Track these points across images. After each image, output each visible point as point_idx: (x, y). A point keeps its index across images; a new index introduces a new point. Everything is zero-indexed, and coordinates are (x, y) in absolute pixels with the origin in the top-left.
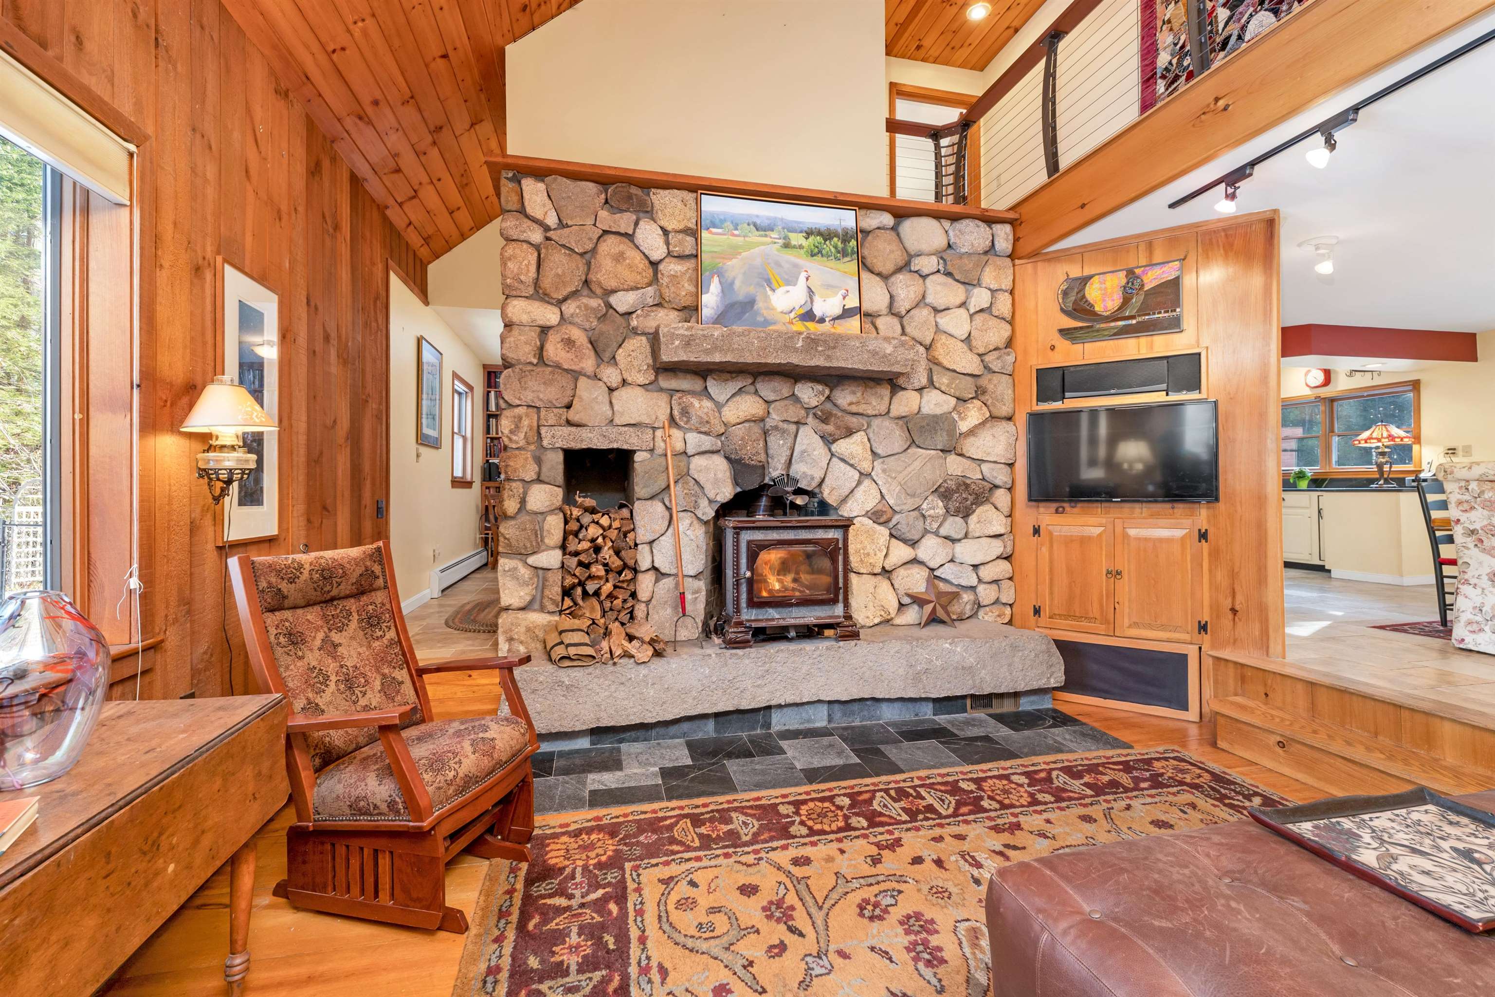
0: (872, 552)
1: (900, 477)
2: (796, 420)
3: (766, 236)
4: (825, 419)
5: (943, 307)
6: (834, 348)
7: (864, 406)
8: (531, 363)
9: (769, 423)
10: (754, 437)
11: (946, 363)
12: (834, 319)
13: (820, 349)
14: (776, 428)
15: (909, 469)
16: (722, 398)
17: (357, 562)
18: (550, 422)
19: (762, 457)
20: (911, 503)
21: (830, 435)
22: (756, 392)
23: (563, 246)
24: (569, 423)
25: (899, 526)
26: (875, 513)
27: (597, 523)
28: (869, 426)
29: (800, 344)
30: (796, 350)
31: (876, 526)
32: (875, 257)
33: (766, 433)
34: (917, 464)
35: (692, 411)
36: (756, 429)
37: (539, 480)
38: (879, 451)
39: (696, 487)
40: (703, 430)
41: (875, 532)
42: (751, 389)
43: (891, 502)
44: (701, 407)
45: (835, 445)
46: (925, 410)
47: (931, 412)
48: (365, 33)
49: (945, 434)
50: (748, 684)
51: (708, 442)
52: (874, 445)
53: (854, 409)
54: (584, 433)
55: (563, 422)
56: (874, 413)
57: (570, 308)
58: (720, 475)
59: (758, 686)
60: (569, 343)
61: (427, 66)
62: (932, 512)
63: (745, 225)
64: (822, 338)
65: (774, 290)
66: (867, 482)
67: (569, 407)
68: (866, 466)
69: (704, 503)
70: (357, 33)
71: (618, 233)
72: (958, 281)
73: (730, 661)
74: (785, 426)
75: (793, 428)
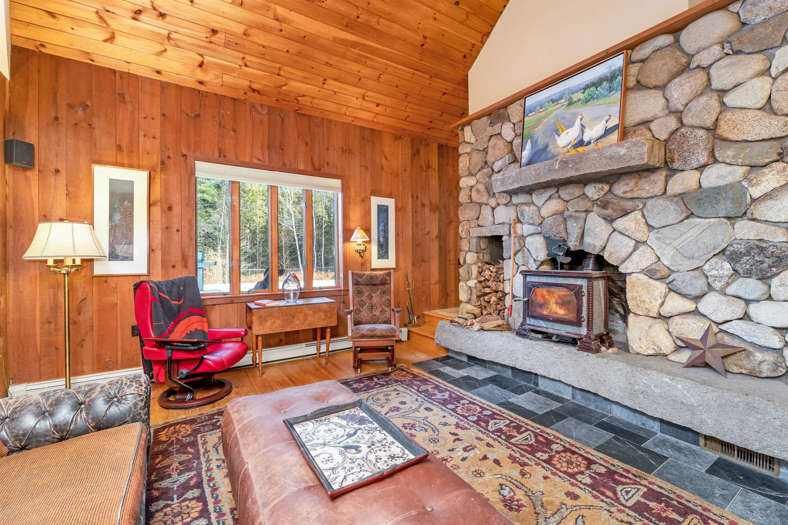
0: (647, 300)
1: (675, 244)
2: (584, 209)
3: (558, 104)
4: (604, 205)
5: (731, 86)
6: (580, 162)
7: (638, 192)
8: (468, 203)
9: (567, 214)
10: (557, 223)
11: (731, 136)
12: (597, 140)
13: (570, 166)
14: (571, 216)
15: (685, 236)
16: (539, 204)
17: (381, 275)
18: (473, 226)
19: (564, 235)
20: (688, 264)
21: (608, 216)
22: (559, 197)
23: (476, 150)
24: (479, 226)
25: (674, 283)
26: (648, 271)
27: (489, 269)
28: (644, 206)
29: (557, 167)
30: (556, 171)
31: (651, 281)
32: (648, 77)
33: (565, 220)
34: (694, 232)
35: (525, 213)
36: (560, 218)
37: (469, 251)
38: (653, 224)
39: (528, 253)
40: (531, 222)
41: (650, 286)
42: (556, 195)
43: (666, 263)
44: (529, 211)
45: (614, 223)
46: (705, 184)
47: (711, 185)
48: (411, 108)
49: (728, 203)
50: (520, 356)
51: (532, 229)
52: (648, 220)
53: (629, 195)
54: (483, 230)
55: (476, 225)
56: (648, 195)
57: (479, 175)
58: (538, 246)
59: (525, 359)
60: (478, 191)
61: (440, 101)
62: (714, 273)
63: (547, 103)
64: (570, 159)
65: (559, 135)
66: (642, 248)
67: (478, 218)
68: (640, 236)
69: (531, 261)
70: (409, 110)
71: (495, 135)
72: (749, 53)
73: (512, 342)
74: (577, 214)
75: (583, 215)
